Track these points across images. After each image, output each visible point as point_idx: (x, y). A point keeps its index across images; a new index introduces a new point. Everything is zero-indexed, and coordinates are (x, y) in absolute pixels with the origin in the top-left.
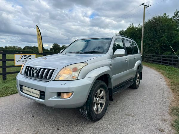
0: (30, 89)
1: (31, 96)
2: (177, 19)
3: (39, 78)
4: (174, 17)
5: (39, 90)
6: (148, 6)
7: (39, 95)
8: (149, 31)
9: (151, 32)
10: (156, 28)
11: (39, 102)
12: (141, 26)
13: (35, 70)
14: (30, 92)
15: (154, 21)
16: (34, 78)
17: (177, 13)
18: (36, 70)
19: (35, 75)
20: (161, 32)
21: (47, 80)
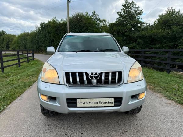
0: (95, 99)
1: (97, 107)
2: (94, 18)
3: (102, 85)
4: (92, 16)
5: (112, 98)
6: (71, 2)
7: (113, 103)
8: (74, 26)
9: (77, 28)
10: (80, 24)
11: (112, 111)
12: (64, 21)
13: (93, 76)
14: (94, 103)
15: (78, 17)
16: (94, 85)
17: (95, 13)
18: (95, 76)
19: (95, 81)
20: (85, 28)
21: (116, 84)
